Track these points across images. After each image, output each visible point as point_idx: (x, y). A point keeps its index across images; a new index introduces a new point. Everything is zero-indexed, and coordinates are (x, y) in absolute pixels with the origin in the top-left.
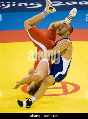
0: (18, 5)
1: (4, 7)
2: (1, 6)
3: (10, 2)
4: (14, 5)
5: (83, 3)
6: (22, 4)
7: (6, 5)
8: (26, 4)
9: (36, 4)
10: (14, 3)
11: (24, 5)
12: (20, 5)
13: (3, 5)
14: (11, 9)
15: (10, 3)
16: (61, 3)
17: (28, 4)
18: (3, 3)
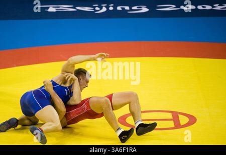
0: (116, 8)
1: (98, 11)
2: (94, 9)
3: (106, 5)
4: (111, 8)
5: (203, 7)
6: (122, 8)
7: (101, 8)
8: (127, 8)
9: (141, 7)
10: (112, 6)
11: (124, 8)
12: (119, 8)
13: (97, 9)
14: (108, 14)
15: (106, 7)
16: (174, 6)
17: (130, 8)
18: (97, 5)
